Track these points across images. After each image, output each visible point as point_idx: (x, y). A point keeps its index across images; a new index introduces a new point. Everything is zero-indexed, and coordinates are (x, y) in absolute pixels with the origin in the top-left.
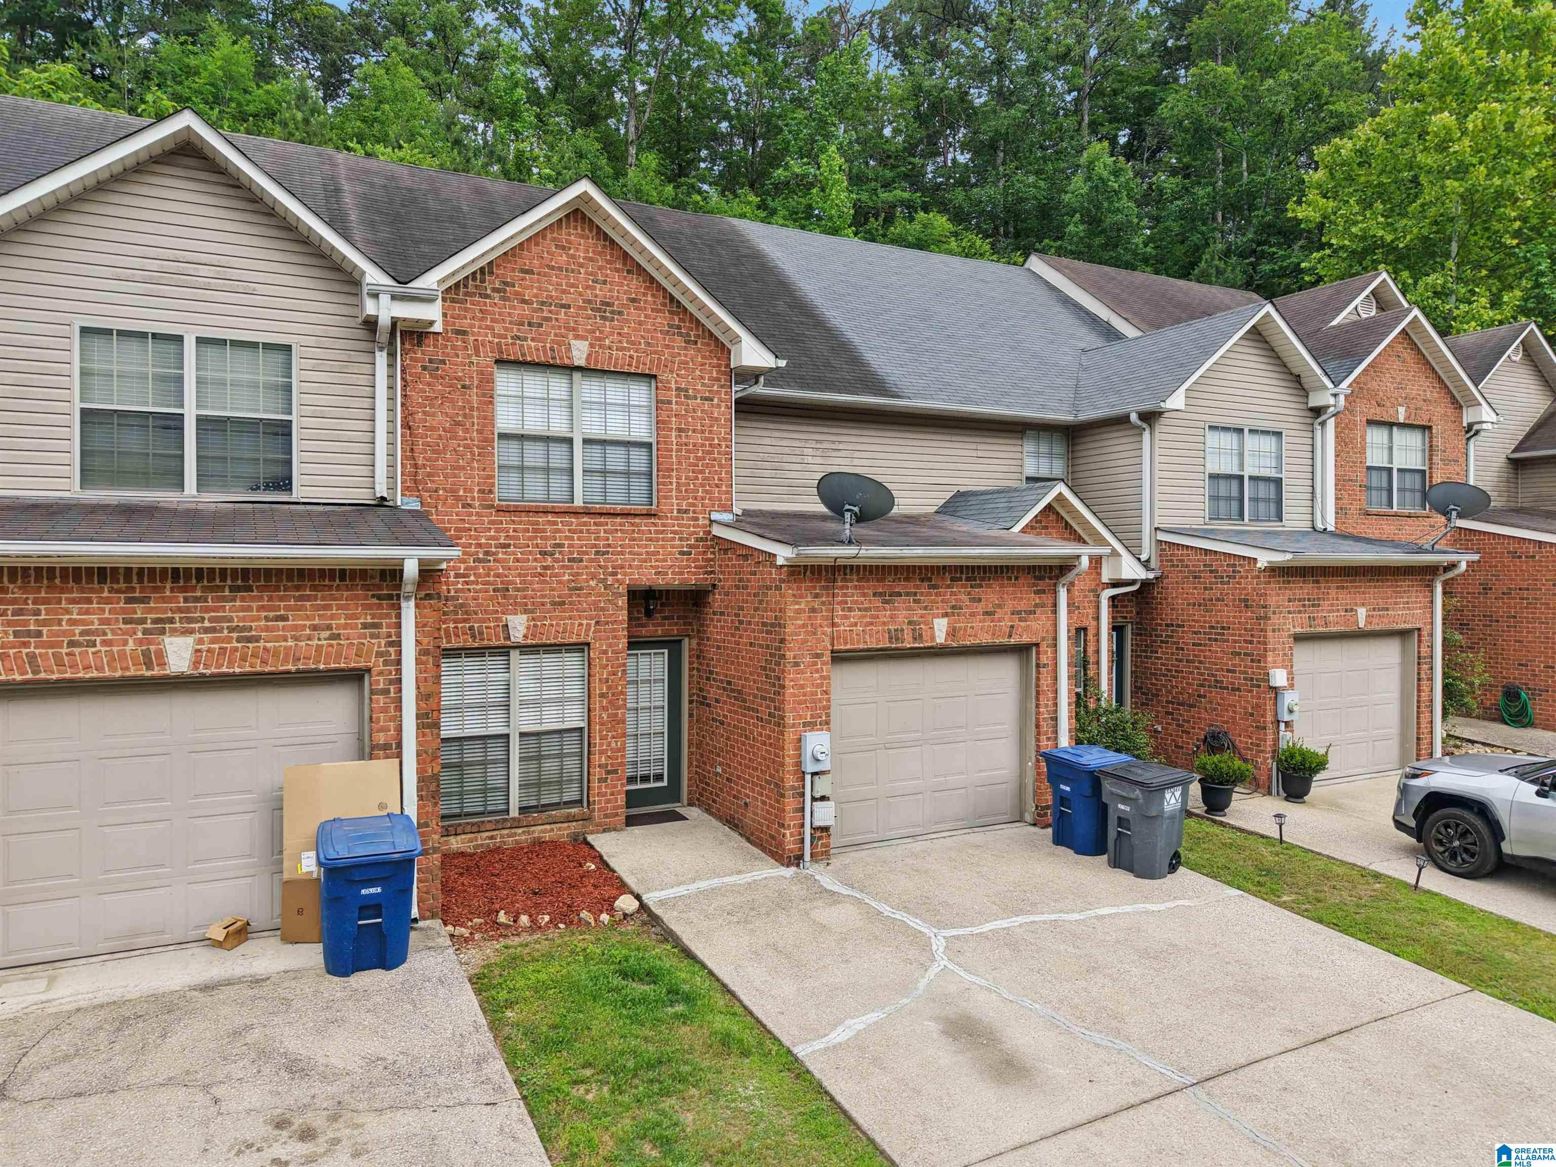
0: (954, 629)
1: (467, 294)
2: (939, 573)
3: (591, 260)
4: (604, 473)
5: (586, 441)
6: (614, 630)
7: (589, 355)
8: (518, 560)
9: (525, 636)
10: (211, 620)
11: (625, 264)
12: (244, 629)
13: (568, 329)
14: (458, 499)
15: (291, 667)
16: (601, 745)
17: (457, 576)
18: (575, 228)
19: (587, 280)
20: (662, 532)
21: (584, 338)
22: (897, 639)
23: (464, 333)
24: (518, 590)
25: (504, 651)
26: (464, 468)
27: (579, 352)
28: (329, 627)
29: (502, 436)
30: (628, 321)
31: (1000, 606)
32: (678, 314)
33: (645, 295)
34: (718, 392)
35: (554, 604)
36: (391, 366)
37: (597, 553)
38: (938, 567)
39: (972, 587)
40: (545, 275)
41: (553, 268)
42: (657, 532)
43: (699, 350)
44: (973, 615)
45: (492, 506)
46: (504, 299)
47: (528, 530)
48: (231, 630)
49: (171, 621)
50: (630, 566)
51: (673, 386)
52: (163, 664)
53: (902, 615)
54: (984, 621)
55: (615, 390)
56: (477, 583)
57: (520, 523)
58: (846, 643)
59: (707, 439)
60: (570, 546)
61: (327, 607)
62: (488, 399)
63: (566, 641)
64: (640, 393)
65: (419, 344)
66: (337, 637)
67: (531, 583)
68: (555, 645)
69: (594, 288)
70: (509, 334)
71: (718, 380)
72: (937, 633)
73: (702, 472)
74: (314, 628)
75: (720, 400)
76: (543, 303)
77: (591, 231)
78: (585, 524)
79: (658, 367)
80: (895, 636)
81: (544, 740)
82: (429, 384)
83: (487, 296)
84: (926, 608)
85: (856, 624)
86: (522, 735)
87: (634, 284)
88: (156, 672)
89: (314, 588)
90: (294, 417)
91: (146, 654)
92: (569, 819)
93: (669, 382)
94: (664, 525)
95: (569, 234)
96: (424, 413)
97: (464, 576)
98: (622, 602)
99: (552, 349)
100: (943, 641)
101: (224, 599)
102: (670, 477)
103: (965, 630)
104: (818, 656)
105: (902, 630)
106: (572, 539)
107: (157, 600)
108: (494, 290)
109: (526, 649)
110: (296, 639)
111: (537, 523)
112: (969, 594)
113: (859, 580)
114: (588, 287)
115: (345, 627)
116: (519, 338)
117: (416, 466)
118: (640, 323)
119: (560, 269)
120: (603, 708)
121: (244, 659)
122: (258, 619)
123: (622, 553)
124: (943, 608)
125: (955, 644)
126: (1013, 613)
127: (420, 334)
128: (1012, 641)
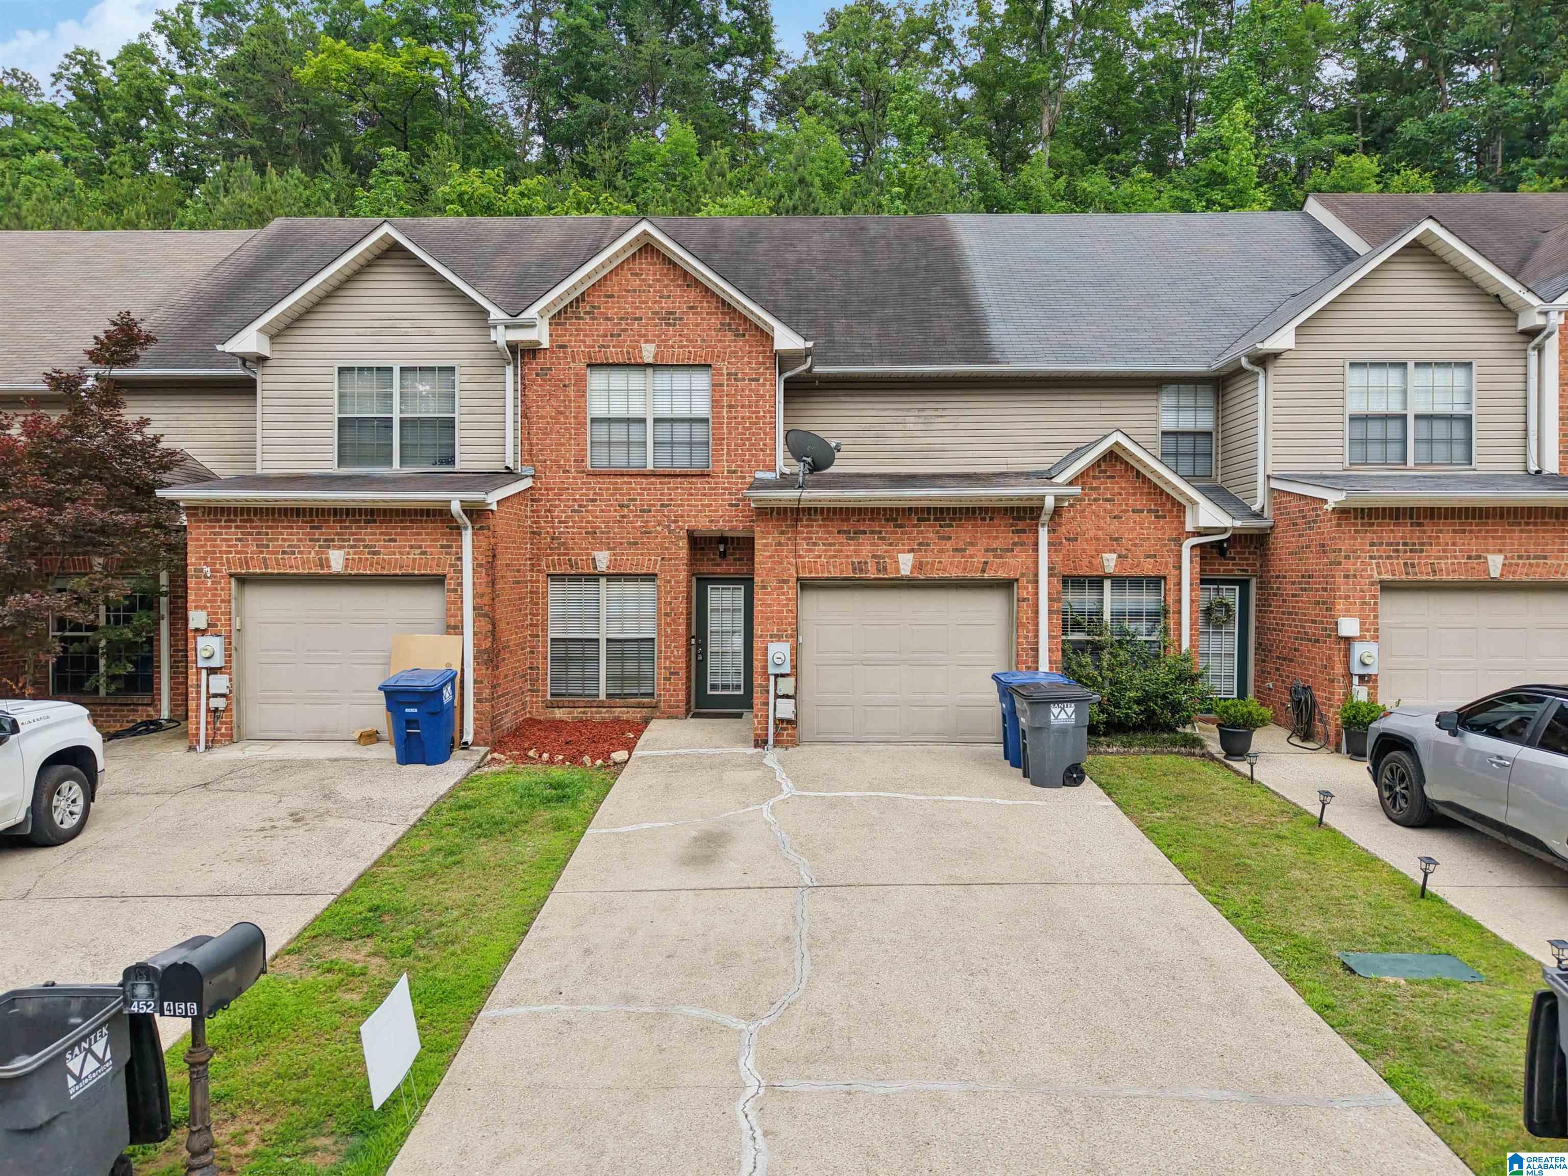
0: (921, 563)
1: (566, 318)
2: (904, 515)
3: (658, 280)
4: (672, 443)
5: (657, 421)
6: (675, 565)
7: (657, 354)
8: (602, 511)
9: (608, 567)
10: (355, 540)
11: (685, 280)
12: (371, 546)
13: (640, 336)
14: (559, 467)
15: (398, 572)
16: (666, 652)
17: (560, 522)
18: (646, 258)
19: (655, 296)
20: (715, 489)
21: (653, 342)
22: (861, 570)
23: (564, 347)
24: (603, 533)
25: (594, 577)
26: (563, 445)
27: (648, 352)
28: (420, 547)
29: (593, 420)
30: (686, 325)
31: (972, 544)
32: (728, 314)
33: (701, 302)
34: (764, 374)
35: (629, 543)
36: (516, 375)
37: (662, 505)
38: (904, 509)
39: (941, 526)
40: (623, 297)
42: (710, 489)
43: (747, 341)
44: (941, 551)
45: (583, 472)
47: (609, 489)
48: (365, 547)
49: (333, 540)
50: (688, 516)
51: (725, 371)
52: (329, 567)
53: (866, 550)
54: (954, 557)
55: (681, 380)
57: (604, 483)
58: (810, 572)
59: (754, 412)
60: (641, 500)
61: (419, 534)
62: (582, 394)
63: (639, 572)
64: (701, 380)
65: (534, 358)
66: (424, 553)
67: (613, 528)
68: (630, 575)
69: (661, 302)
70: (597, 345)
71: (764, 363)
72: (902, 566)
73: (749, 439)
74: (411, 547)
75: (765, 380)
76: (622, 319)
77: (658, 258)
78: (652, 483)
79: (712, 358)
80: (860, 567)
81: (627, 646)
82: (540, 386)
84: (891, 545)
85: (820, 557)
86: (608, 640)
87: (693, 294)
88: (325, 571)
89: (412, 521)
90: (456, 415)
91: (320, 559)
92: (639, 706)
93: (721, 369)
94: (716, 483)
96: (538, 406)
97: (565, 522)
98: (684, 543)
99: (628, 353)
100: (908, 574)
101: (361, 528)
102: (721, 444)
103: (933, 564)
104: (784, 581)
105: (866, 563)
106: (642, 494)
107: (327, 528)
109: (611, 577)
110: (401, 553)
111: (616, 483)
112: (938, 532)
113: (825, 520)
114: (655, 302)
115: (430, 546)
116: (603, 346)
117: (531, 444)
118: (697, 325)
119: (635, 291)
120: (668, 625)
121: (371, 565)
122: (379, 540)
123: (682, 505)
124: (909, 544)
125: (921, 577)
126: (987, 551)
127: (534, 351)
128: (986, 576)
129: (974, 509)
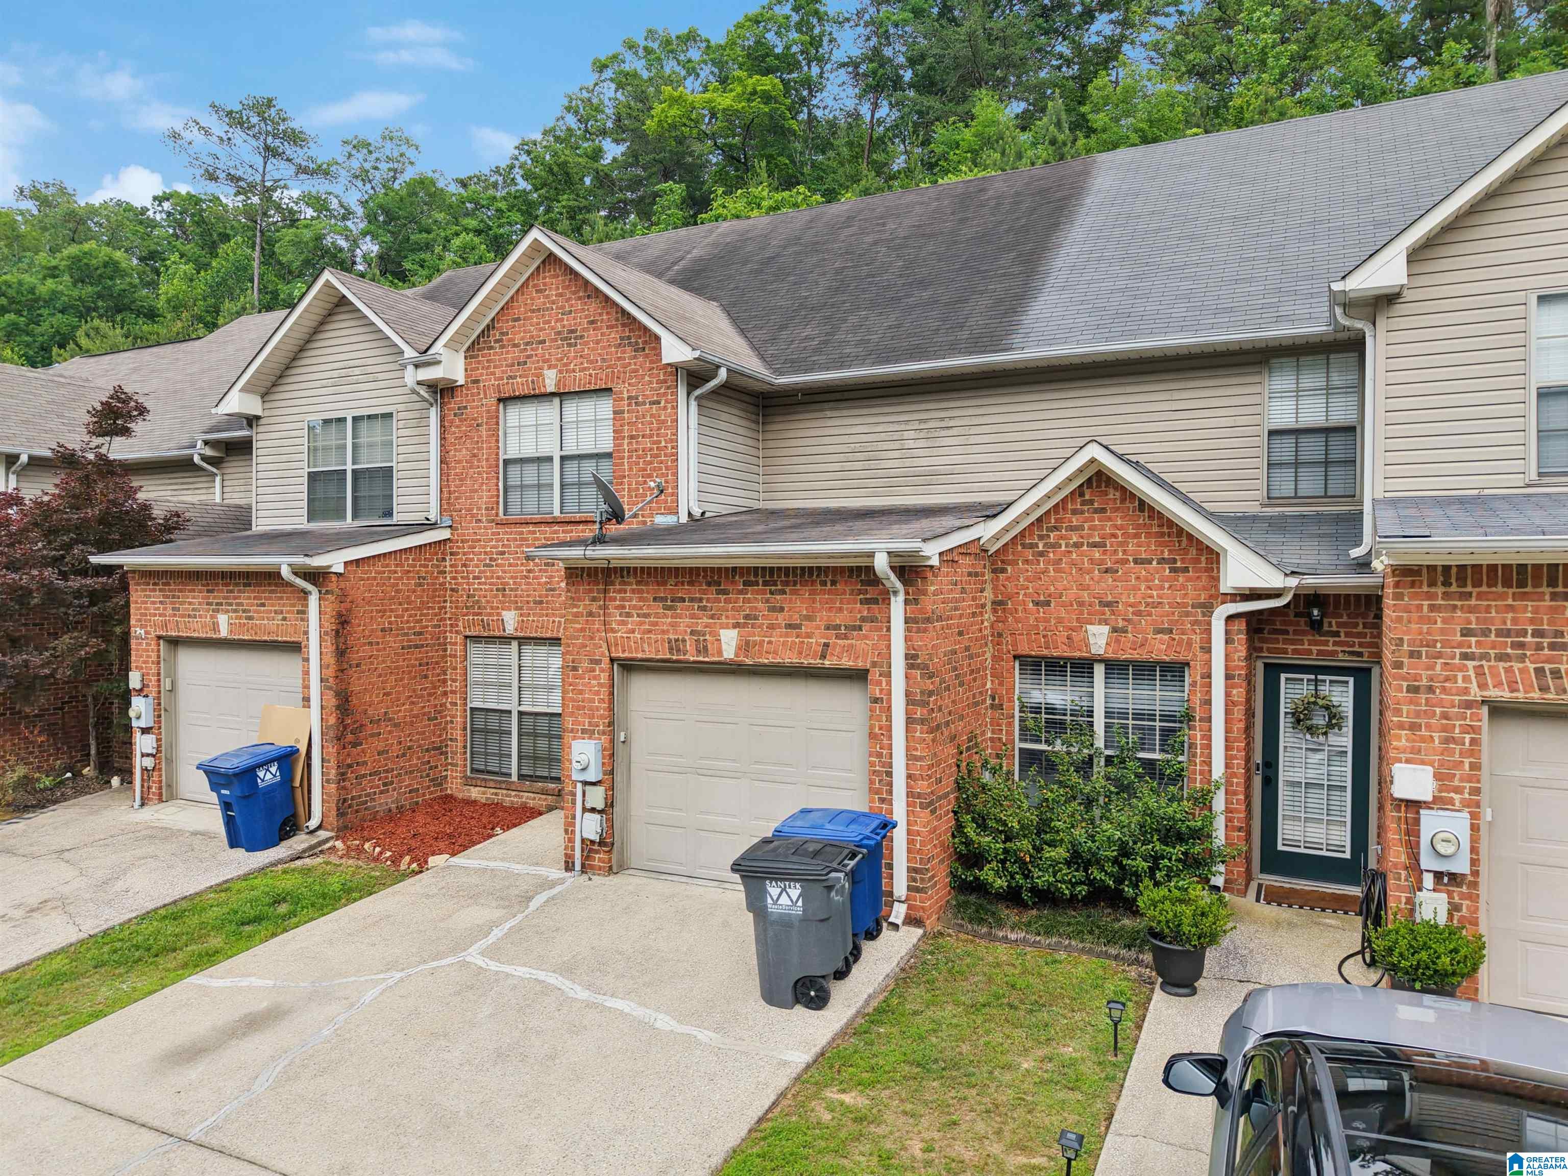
0: (747, 643)
1: (479, 350)
2: (727, 577)
3: (561, 295)
4: (580, 484)
5: (563, 458)
7: (559, 381)
8: (510, 565)
9: (517, 629)
10: (236, 604)
11: (585, 291)
12: (248, 611)
13: (544, 361)
14: (473, 516)
17: (475, 578)
18: (549, 271)
19: (557, 314)
21: (555, 366)
22: (678, 650)
23: (477, 381)
24: (511, 590)
25: (506, 640)
26: (476, 491)
27: (551, 380)
28: (282, 612)
29: (506, 462)
30: (587, 343)
31: (809, 618)
32: (628, 325)
33: (601, 314)
34: (665, 394)
35: (535, 602)
38: (727, 569)
39: (772, 593)
40: (529, 318)
41: (533, 311)
44: (771, 627)
45: (493, 521)
46: (502, 347)
47: (516, 540)
48: (244, 611)
49: (221, 604)
52: (219, 631)
53: (684, 623)
54: (787, 635)
55: (586, 409)
56: (485, 584)
57: (511, 533)
58: (624, 651)
59: (654, 443)
62: (495, 432)
63: (544, 635)
65: (451, 397)
67: (520, 584)
68: (538, 638)
69: (562, 320)
70: (505, 376)
71: (665, 381)
72: (724, 646)
75: (667, 402)
76: (527, 344)
77: (560, 269)
79: (612, 381)
80: (676, 646)
81: (539, 721)
82: (457, 427)
83: (491, 348)
84: (712, 617)
85: (633, 631)
86: (519, 713)
87: (593, 307)
88: (217, 635)
89: (276, 585)
90: (394, 464)
91: (213, 624)
93: (622, 393)
95: (544, 278)
96: (454, 450)
97: (478, 578)
99: (533, 382)
100: (732, 656)
101: (240, 591)
102: (622, 483)
103: (761, 645)
104: (598, 662)
105: (684, 641)
107: (217, 591)
108: (496, 341)
109: (521, 641)
110: (268, 619)
111: (522, 533)
112: (767, 601)
113: (639, 583)
114: (557, 321)
116: (511, 377)
117: (450, 492)
118: (597, 342)
119: (539, 310)
121: (248, 631)
122: (254, 605)
124: (734, 617)
125: (749, 661)
126: (827, 628)
127: (452, 388)
128: (827, 663)
129: (811, 569)
